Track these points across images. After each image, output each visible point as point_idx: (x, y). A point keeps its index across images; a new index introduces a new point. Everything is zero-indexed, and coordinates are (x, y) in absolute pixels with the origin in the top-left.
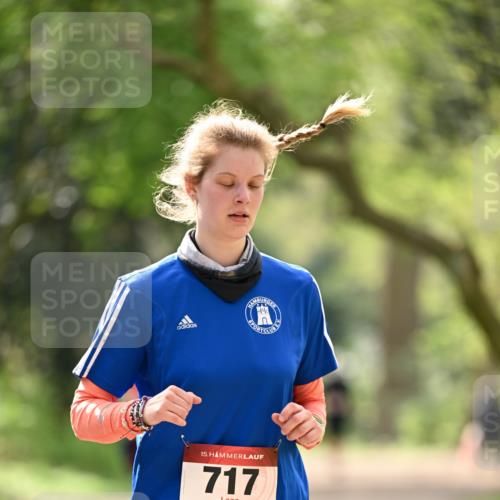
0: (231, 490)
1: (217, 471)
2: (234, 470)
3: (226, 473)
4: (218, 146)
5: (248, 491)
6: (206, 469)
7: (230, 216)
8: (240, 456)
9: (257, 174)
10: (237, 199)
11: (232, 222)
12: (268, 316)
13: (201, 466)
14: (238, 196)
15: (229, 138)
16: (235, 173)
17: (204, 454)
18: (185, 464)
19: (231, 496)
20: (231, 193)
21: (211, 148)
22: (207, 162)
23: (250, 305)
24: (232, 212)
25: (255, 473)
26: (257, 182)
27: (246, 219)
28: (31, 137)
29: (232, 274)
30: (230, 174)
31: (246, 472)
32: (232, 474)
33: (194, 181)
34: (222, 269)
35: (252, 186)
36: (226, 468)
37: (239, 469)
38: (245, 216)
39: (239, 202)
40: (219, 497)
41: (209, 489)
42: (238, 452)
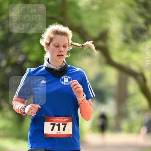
0: (59, 130)
1: (54, 125)
3: (57, 125)
4: (54, 35)
5: (64, 130)
6: (51, 124)
8: (61, 120)
9: (66, 43)
10: (59, 51)
11: (58, 57)
12: (67, 80)
13: (50, 123)
14: (60, 49)
15: (57, 33)
16: (59, 43)
17: (50, 119)
18: (45, 122)
19: (59, 132)
20: (58, 49)
21: (52, 36)
22: (51, 40)
23: (62, 78)
24: (58, 55)
25: (66, 125)
27: (63, 56)
28: (11, 40)
29: (58, 70)
31: (63, 124)
32: (59, 125)
33: (48, 45)
34: (55, 68)
35: (64, 47)
36: (57, 123)
37: (61, 124)
39: (60, 51)
40: (55, 132)
41: (52, 130)
42: (60, 119)
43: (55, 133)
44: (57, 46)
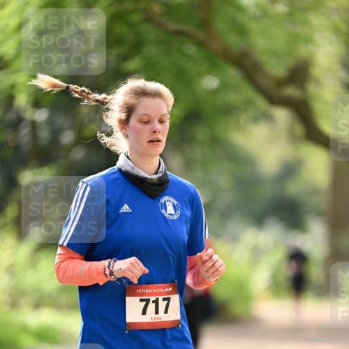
0: (157, 312)
1: (148, 301)
2: (157, 299)
3: (153, 302)
5: (166, 312)
6: (141, 300)
7: (149, 142)
8: (160, 290)
11: (151, 145)
12: (172, 208)
13: (138, 298)
14: (153, 128)
15: (142, 93)
17: (139, 291)
18: (128, 299)
19: (157, 316)
20: (148, 127)
21: (133, 101)
22: (130, 110)
23: (162, 201)
24: (150, 139)
25: (168, 299)
26: (164, 119)
27: (160, 143)
29: (156, 180)
30: (146, 114)
31: (164, 299)
32: (156, 302)
33: (125, 123)
35: (161, 121)
36: (153, 298)
37: (161, 298)
38: (159, 141)
39: (154, 132)
40: (150, 317)
41: (144, 312)
42: (159, 288)
43: (149, 320)
44: (145, 122)
